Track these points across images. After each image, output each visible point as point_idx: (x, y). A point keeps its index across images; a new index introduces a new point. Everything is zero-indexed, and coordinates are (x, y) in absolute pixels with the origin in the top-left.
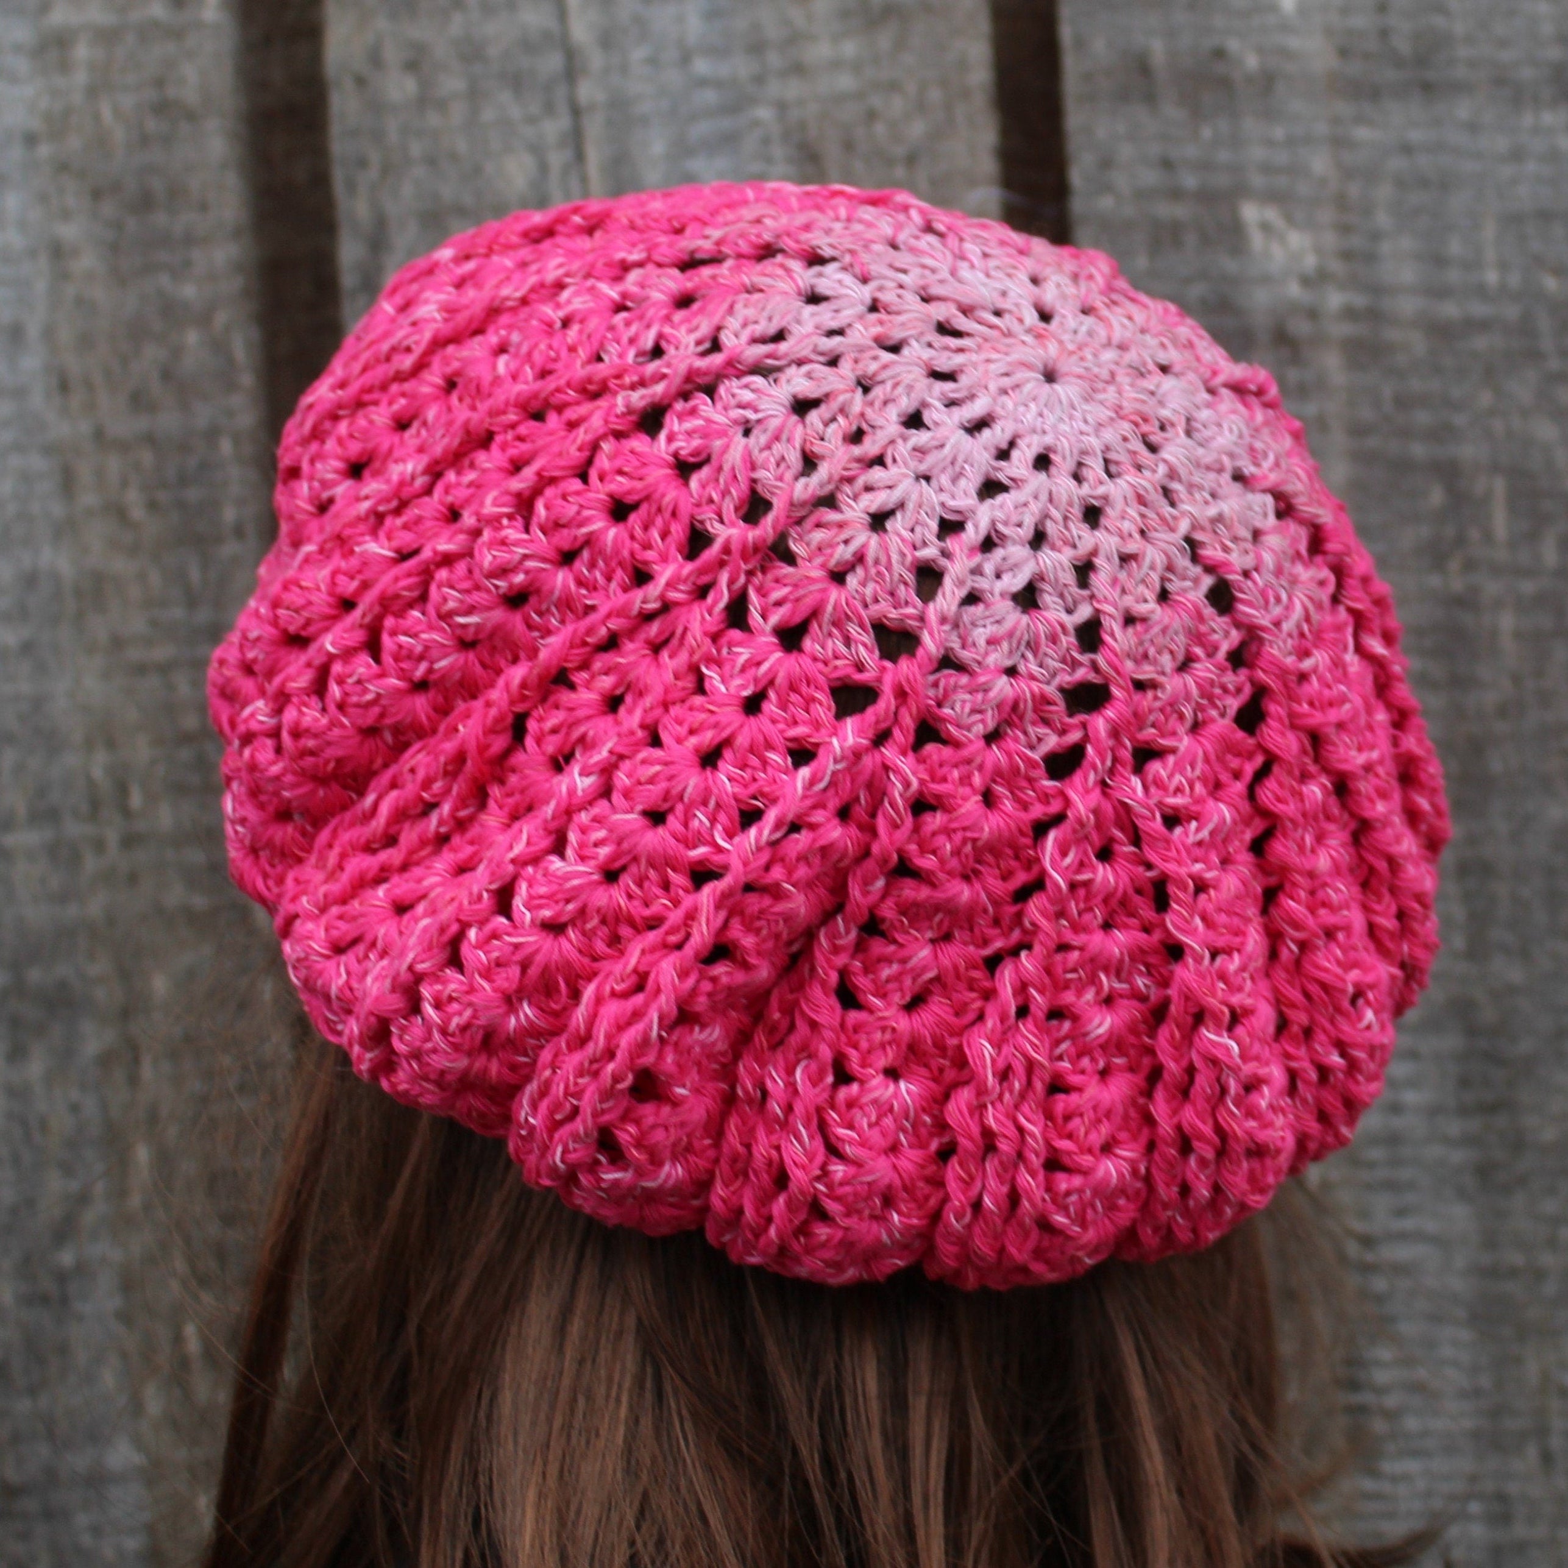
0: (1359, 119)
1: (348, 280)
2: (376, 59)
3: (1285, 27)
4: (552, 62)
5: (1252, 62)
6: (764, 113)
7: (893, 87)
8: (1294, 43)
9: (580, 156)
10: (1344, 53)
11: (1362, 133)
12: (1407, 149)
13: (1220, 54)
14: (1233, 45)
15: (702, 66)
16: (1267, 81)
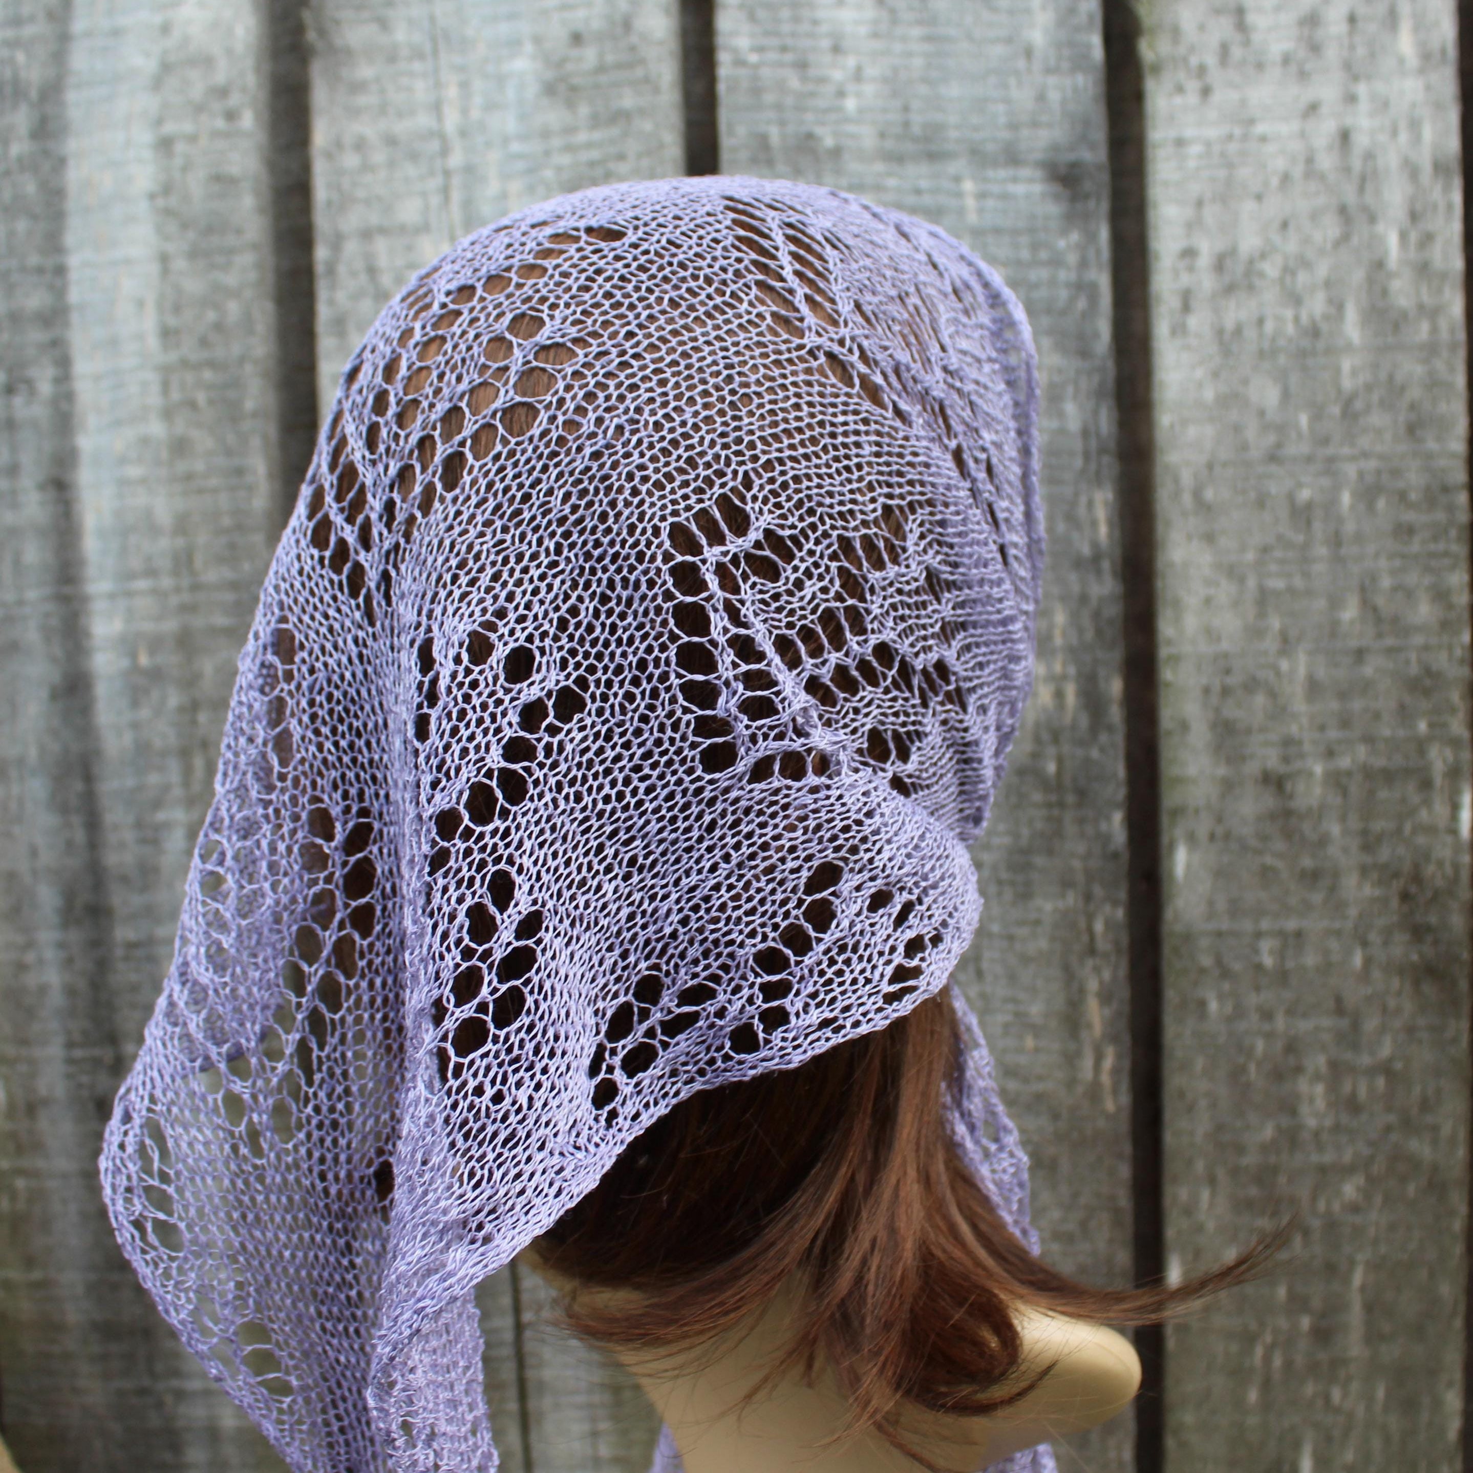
0: (890, 174)
1: (320, 268)
2: (339, 144)
3: (847, 120)
4: (434, 146)
5: (829, 142)
6: (549, 174)
7: (621, 157)
8: (851, 128)
9: (447, 199)
10: (882, 135)
11: (892, 182)
12: (918, 192)
13: (810, 136)
14: (819, 131)
15: (515, 147)
16: (836, 152)
